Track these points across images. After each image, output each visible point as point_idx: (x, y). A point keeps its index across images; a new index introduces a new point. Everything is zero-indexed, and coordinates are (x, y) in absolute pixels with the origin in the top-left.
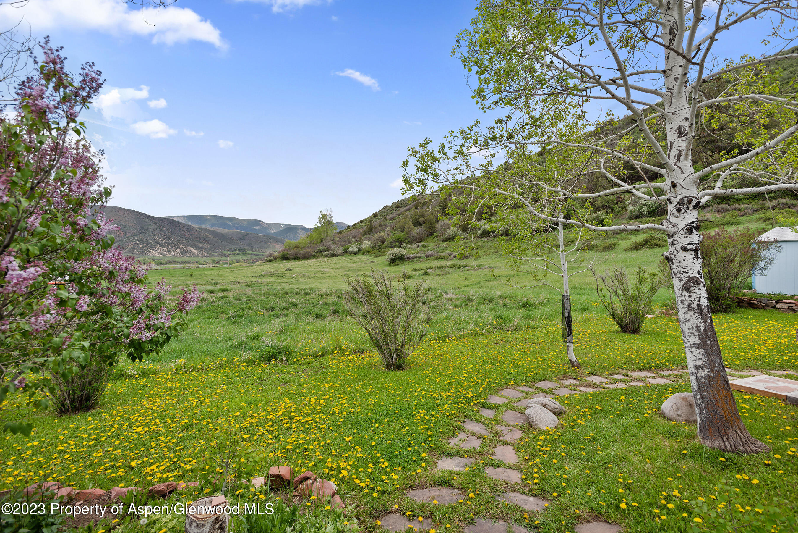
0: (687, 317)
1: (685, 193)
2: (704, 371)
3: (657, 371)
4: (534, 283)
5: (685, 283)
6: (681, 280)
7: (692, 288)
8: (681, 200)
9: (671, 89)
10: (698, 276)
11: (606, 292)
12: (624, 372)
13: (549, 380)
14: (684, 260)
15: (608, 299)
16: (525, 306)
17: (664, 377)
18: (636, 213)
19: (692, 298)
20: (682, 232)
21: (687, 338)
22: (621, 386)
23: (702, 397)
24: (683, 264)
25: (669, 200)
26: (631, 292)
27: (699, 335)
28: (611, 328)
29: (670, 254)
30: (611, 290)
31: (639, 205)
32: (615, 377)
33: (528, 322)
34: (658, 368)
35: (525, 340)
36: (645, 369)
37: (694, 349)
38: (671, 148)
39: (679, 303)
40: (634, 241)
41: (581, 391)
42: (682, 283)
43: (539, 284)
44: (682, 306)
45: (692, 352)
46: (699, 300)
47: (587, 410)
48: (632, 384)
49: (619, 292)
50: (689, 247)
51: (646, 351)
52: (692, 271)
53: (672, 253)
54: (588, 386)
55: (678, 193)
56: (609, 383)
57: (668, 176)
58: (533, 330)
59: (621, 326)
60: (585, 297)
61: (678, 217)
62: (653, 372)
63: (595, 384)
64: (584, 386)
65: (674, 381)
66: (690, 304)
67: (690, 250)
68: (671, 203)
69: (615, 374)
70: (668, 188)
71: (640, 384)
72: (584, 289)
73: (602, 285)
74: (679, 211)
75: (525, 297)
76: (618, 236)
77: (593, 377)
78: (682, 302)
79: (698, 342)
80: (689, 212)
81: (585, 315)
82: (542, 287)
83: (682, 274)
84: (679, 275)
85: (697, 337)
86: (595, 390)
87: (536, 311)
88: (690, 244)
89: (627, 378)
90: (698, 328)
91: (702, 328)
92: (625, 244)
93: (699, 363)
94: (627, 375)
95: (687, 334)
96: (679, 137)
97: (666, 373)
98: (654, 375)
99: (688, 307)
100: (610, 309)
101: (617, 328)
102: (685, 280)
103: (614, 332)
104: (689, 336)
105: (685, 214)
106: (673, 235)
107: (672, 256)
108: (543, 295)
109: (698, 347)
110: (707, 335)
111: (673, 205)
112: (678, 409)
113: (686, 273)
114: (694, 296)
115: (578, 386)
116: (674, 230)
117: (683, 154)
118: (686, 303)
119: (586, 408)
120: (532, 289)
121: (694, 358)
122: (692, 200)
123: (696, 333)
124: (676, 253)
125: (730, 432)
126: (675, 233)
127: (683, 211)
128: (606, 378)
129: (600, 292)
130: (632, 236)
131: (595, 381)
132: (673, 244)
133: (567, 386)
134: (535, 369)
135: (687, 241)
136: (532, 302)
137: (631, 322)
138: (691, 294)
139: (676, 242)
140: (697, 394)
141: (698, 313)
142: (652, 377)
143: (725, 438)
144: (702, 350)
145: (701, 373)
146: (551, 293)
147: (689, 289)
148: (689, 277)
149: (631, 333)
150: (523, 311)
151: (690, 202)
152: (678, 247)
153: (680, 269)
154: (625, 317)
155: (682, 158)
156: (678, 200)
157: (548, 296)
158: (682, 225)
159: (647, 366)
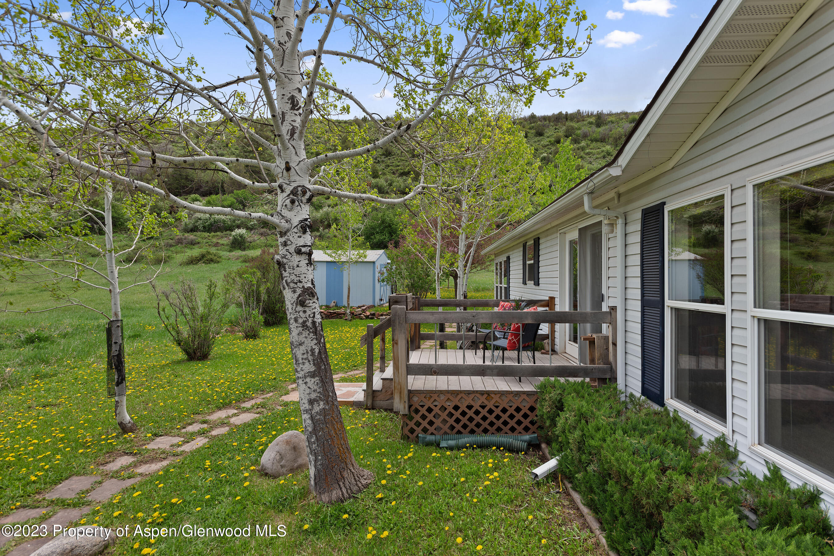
0: (302, 338)
1: (299, 181)
2: (319, 405)
3: (238, 404)
4: (52, 304)
5: (299, 296)
6: (294, 292)
7: (307, 302)
8: (295, 188)
9: (282, 44)
10: (312, 286)
11: (169, 311)
12: (200, 417)
13: (78, 474)
14: (298, 266)
15: (172, 320)
16: (33, 342)
17: (247, 410)
18: (190, 226)
19: (307, 314)
20: (295, 230)
21: (301, 366)
22: (200, 442)
23: (317, 439)
24: (297, 271)
25: (280, 187)
26: (201, 310)
27: (314, 360)
28: (175, 357)
29: (282, 258)
30: (177, 310)
31: (195, 218)
32: (190, 429)
33: (37, 368)
34: (239, 400)
35: (29, 402)
36: (226, 406)
37: (308, 380)
38: (283, 120)
39: (292, 321)
40: (190, 255)
41: (141, 474)
42: (296, 295)
43: (62, 304)
44: (295, 325)
45: (306, 383)
46: (314, 317)
47: (156, 514)
48: (214, 433)
49: (186, 310)
50: (303, 250)
51: (222, 381)
52: (306, 280)
53: (284, 257)
54: (153, 460)
55: (292, 179)
56: (185, 442)
57: (279, 155)
58: (47, 380)
59: (187, 353)
60: (134, 320)
61: (291, 210)
62: (234, 408)
63: (163, 452)
64: (146, 463)
65: (259, 413)
66: (304, 322)
67: (304, 253)
68: (283, 191)
69: (190, 424)
70: (280, 170)
71: (224, 430)
72: (132, 309)
73: (164, 303)
74: (293, 202)
75: (34, 326)
76: (171, 249)
77: (158, 439)
78: (296, 320)
79: (313, 369)
80: (303, 206)
81: (138, 344)
82: (66, 310)
83: (296, 283)
84: (292, 285)
85: (312, 363)
86: (165, 463)
87: (54, 346)
88: (304, 246)
89: (205, 426)
90: (312, 350)
91: (317, 351)
92: (180, 257)
93: (313, 396)
94: (204, 422)
95: (301, 361)
96: (291, 109)
97: (248, 405)
98: (236, 411)
99: (303, 326)
100: (174, 333)
101: (181, 355)
102: (299, 291)
103: (179, 362)
104: (304, 364)
105: (299, 207)
106: (285, 233)
107: (285, 261)
108: (67, 321)
109: (312, 375)
110: (321, 358)
111: (285, 194)
112: (282, 458)
113: (300, 282)
114: (308, 313)
115: (135, 466)
116: (287, 225)
117: (297, 131)
118: (300, 321)
119: (155, 510)
120: (47, 314)
121: (308, 391)
122: (306, 192)
123: (310, 358)
124: (289, 256)
125: (345, 474)
126: (288, 230)
127: (297, 203)
128: (178, 436)
129: (162, 312)
130: (187, 250)
131: (162, 446)
132: (285, 244)
133: (116, 475)
134: (47, 459)
135: (301, 242)
136: (46, 333)
137: (201, 346)
138: (307, 309)
139: (289, 243)
140: (311, 437)
141: (313, 332)
142: (235, 415)
143: (341, 483)
144: (317, 378)
145: (317, 408)
146: (81, 317)
147: (304, 302)
148: (303, 287)
149: (200, 360)
150: (28, 351)
151: (304, 193)
152: (292, 249)
153: (293, 277)
154: (193, 341)
155: (296, 136)
156: (292, 188)
157: (76, 322)
158: (296, 221)
159: (227, 401)
